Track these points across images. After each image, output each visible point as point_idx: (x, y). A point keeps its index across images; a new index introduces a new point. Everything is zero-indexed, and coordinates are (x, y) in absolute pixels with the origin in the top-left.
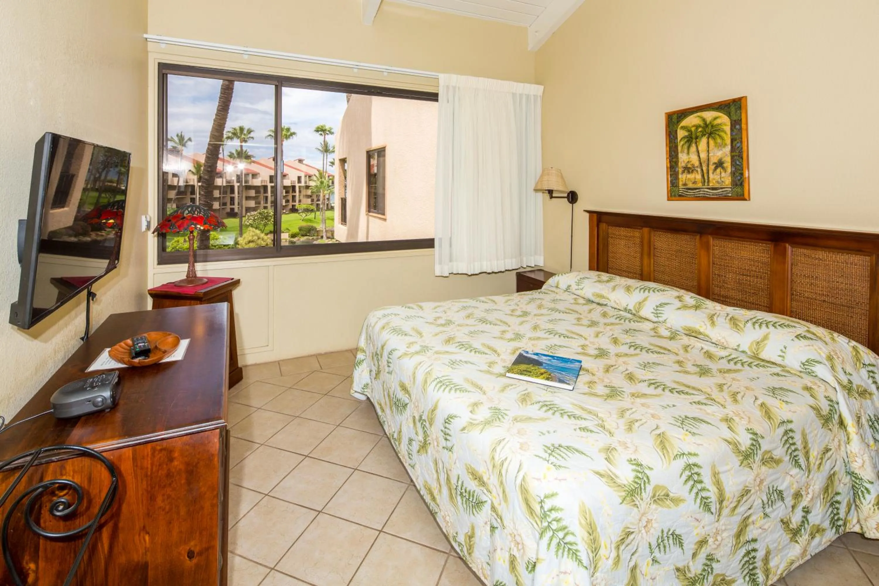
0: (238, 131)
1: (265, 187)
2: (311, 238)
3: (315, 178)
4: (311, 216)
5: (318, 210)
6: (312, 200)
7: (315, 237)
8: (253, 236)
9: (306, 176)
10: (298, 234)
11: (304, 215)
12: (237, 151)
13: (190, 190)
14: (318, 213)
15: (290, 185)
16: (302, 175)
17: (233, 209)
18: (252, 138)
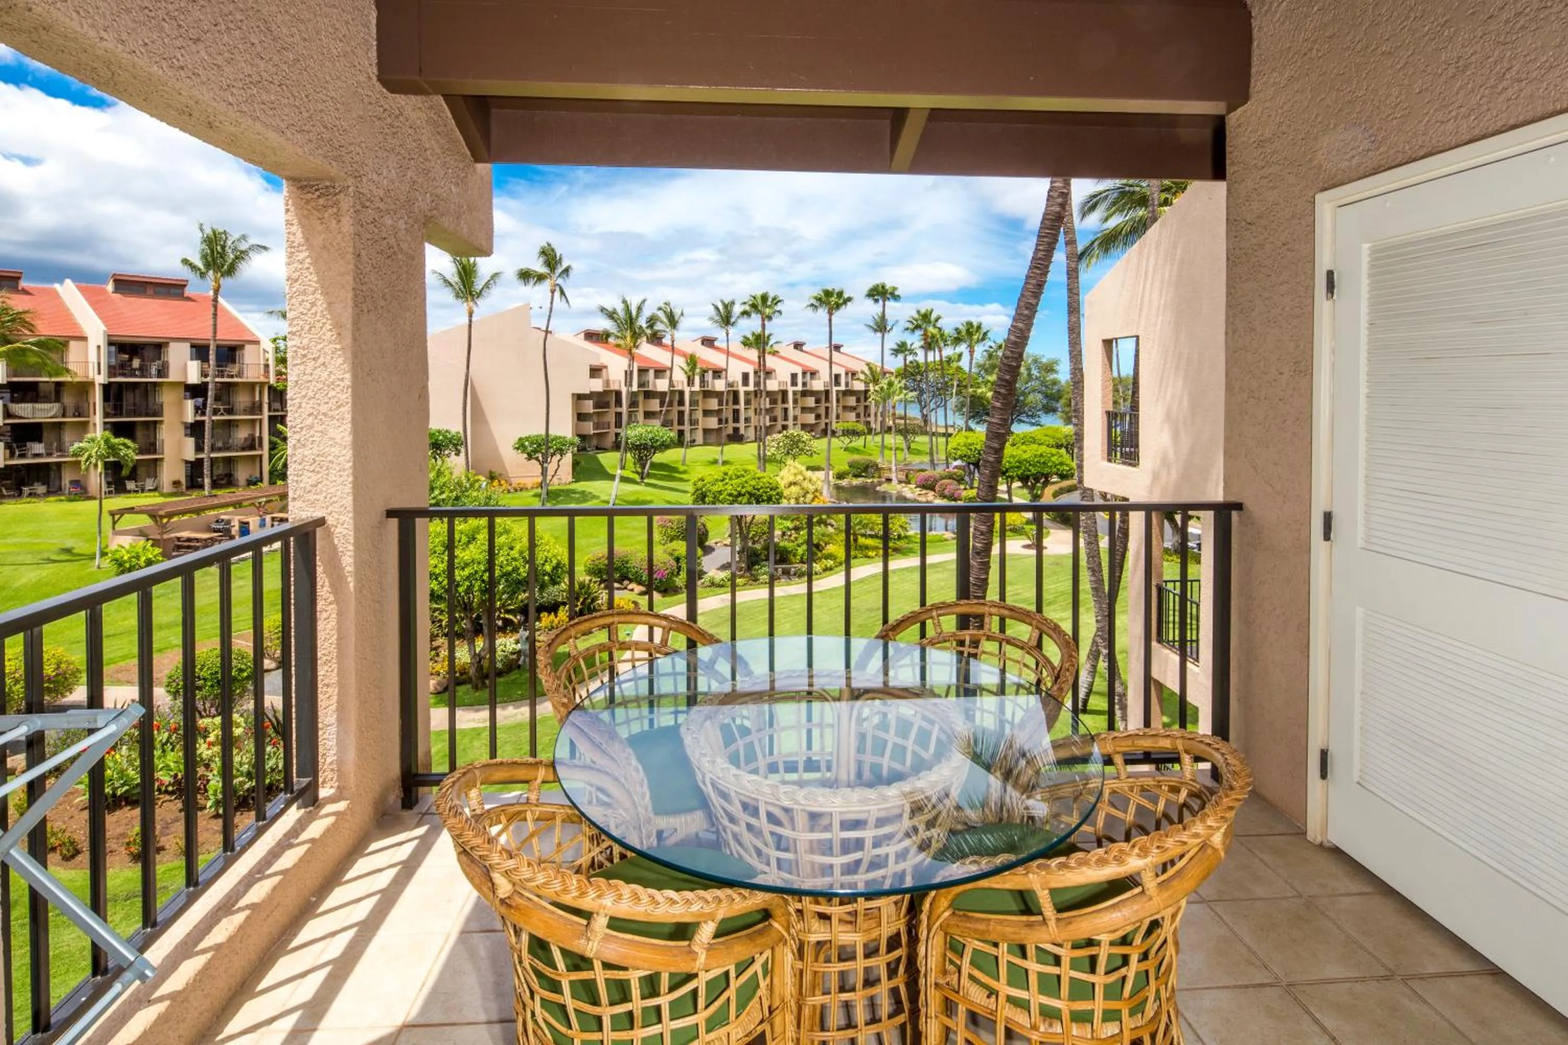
0: (759, 301)
1: (784, 393)
2: (869, 481)
3: (862, 377)
4: (858, 442)
5: (870, 431)
6: (858, 416)
7: (876, 480)
8: (795, 475)
9: (847, 374)
10: (848, 474)
11: (847, 440)
12: (753, 334)
13: (677, 397)
14: (869, 438)
15: (822, 388)
16: (842, 372)
17: (736, 430)
18: (780, 312)
